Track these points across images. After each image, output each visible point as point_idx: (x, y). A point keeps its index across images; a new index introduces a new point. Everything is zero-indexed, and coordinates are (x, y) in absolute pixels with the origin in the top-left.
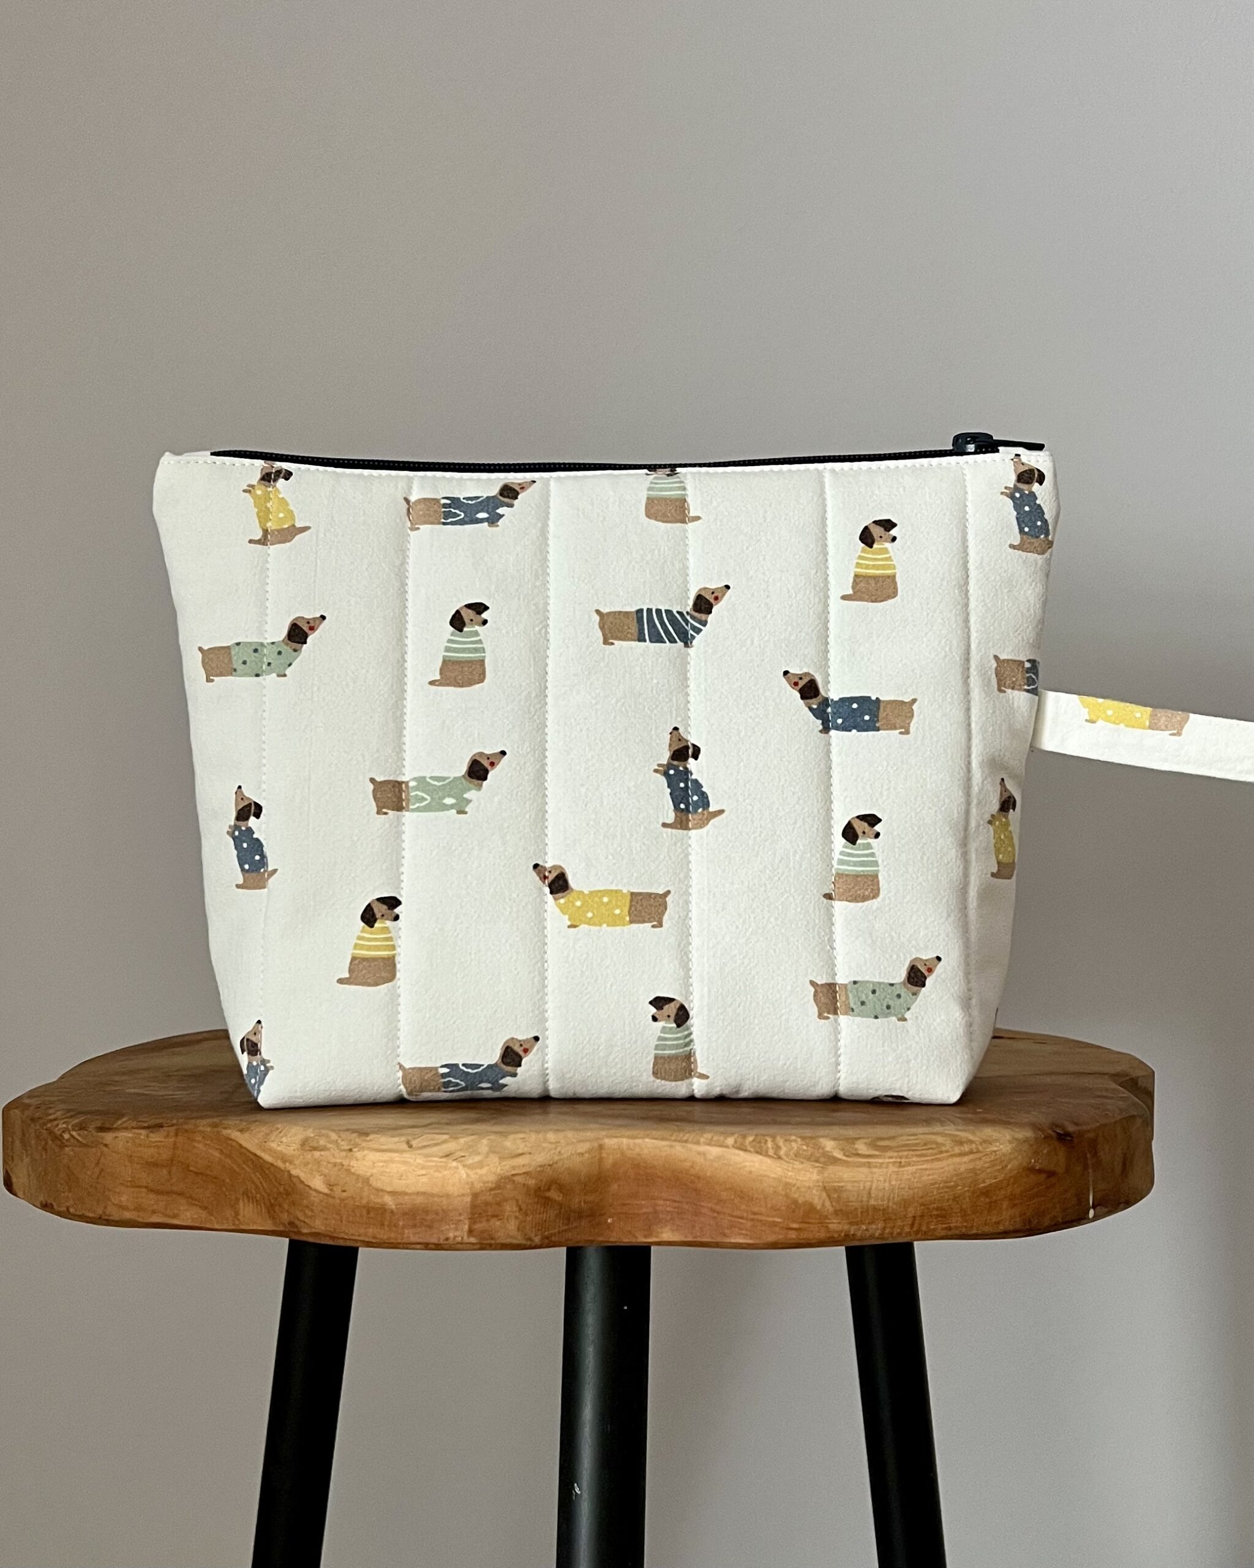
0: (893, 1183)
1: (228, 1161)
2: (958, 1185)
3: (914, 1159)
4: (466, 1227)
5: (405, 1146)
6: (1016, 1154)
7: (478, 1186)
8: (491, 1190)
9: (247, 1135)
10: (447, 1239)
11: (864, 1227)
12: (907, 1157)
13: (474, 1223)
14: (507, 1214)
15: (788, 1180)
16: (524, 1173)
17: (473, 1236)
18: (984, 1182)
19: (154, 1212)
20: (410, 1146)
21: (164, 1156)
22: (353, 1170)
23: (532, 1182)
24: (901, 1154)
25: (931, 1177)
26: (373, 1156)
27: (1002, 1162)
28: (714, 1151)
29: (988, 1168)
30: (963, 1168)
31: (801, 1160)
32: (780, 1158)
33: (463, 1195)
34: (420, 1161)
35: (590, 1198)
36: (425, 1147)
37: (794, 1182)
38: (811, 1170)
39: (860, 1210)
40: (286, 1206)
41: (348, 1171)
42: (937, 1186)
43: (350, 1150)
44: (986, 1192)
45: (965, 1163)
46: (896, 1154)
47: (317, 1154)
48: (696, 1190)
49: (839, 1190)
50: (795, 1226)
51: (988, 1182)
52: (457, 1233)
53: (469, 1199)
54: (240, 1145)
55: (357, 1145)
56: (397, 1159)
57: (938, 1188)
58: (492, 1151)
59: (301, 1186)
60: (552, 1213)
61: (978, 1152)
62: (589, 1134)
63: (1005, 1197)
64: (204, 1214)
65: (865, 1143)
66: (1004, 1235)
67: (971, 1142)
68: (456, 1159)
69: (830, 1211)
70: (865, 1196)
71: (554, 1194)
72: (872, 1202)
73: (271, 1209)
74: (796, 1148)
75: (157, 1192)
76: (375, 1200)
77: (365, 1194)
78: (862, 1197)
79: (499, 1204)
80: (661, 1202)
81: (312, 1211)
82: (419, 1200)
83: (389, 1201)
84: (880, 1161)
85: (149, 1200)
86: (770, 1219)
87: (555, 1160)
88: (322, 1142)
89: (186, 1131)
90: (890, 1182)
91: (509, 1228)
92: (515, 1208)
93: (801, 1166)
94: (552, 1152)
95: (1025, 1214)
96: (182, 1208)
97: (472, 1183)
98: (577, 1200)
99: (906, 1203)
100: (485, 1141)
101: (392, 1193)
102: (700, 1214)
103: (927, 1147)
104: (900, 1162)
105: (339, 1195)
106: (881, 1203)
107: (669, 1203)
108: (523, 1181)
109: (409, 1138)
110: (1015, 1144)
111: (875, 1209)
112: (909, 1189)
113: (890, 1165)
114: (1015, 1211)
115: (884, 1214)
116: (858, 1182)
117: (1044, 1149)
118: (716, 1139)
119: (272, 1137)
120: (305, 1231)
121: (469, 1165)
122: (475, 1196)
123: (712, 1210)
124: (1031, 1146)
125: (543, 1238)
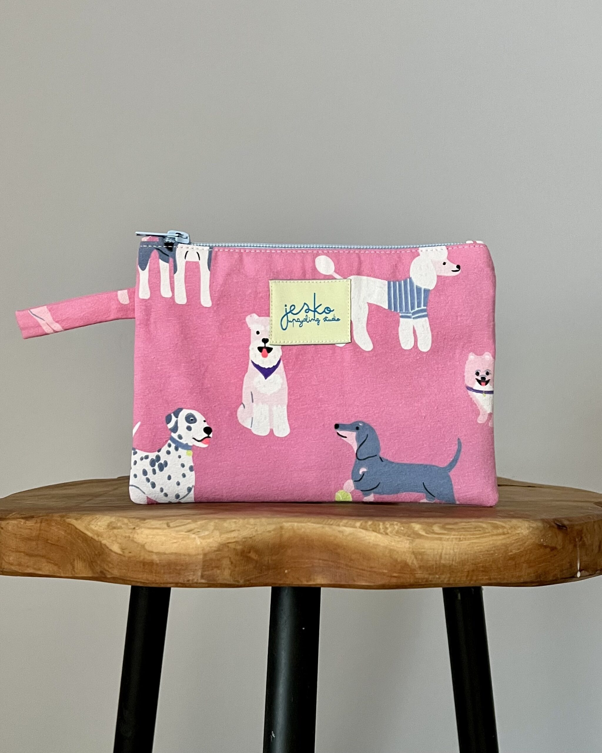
0: (455, 550)
1: (69, 537)
2: (496, 553)
3: (469, 536)
4: (199, 574)
5: (165, 526)
6: (531, 536)
7: (207, 549)
8: (215, 551)
9: (79, 522)
10: (188, 581)
11: (438, 576)
12: (464, 535)
13: (204, 571)
14: (224, 566)
15: (392, 548)
16: (234, 542)
17: (204, 579)
18: (511, 552)
19: (28, 567)
20: (168, 526)
21: (34, 534)
22: (135, 540)
23: (239, 547)
24: (461, 533)
25: (479, 548)
26: (147, 531)
27: (522, 540)
28: (348, 530)
29: (514, 543)
30: (499, 543)
31: (400, 535)
32: (387, 534)
33: (198, 554)
34: (173, 534)
35: (274, 558)
36: (177, 526)
37: (395, 548)
38: (406, 541)
39: (434, 567)
40: (99, 562)
41: (133, 541)
42: (482, 553)
43: (134, 528)
44: (513, 558)
45: (500, 540)
46: (457, 533)
47: (115, 531)
48: (337, 553)
49: (422, 554)
50: (395, 575)
51: (514, 551)
52: (194, 577)
53: (201, 557)
54: (76, 528)
55: (137, 526)
56: (161, 533)
57: (483, 555)
58: (216, 528)
59: (107, 550)
60: (251, 566)
61: (508, 533)
62: (275, 520)
63: (525, 561)
64: (55, 568)
65: (439, 526)
66: (524, 584)
67: (503, 527)
68: (194, 533)
69: (417, 566)
70: (438, 558)
71: (253, 555)
72: (443, 562)
73: (91, 564)
74: (396, 529)
75: (30, 555)
76: (148, 558)
77: (142, 554)
78: (436, 558)
79: (219, 560)
80: (316, 561)
81: (112, 564)
82: (173, 557)
83: (155, 558)
84: (448, 537)
85: (25, 560)
86: (381, 571)
87: (254, 535)
88: (119, 525)
89: (47, 520)
90: (453, 550)
91: (226, 575)
92: (229, 563)
93: (399, 539)
94: (252, 530)
95: (537, 572)
96: (44, 565)
97: (203, 547)
98: (266, 559)
99: (463, 563)
100: (212, 523)
101: (158, 553)
102: (339, 567)
103: (477, 529)
104: (460, 538)
105: (127, 554)
106: (448, 562)
107: (321, 561)
108: (234, 547)
109: (169, 521)
110: (531, 529)
111: (444, 566)
112: (465, 554)
113: (454, 540)
114: (531, 570)
115: (450, 569)
116: (434, 549)
117: (549, 534)
118: (349, 523)
119: (93, 522)
120: (109, 576)
121: (202, 537)
122: (205, 555)
123: (346, 565)
124: (541, 531)
125: (246, 581)
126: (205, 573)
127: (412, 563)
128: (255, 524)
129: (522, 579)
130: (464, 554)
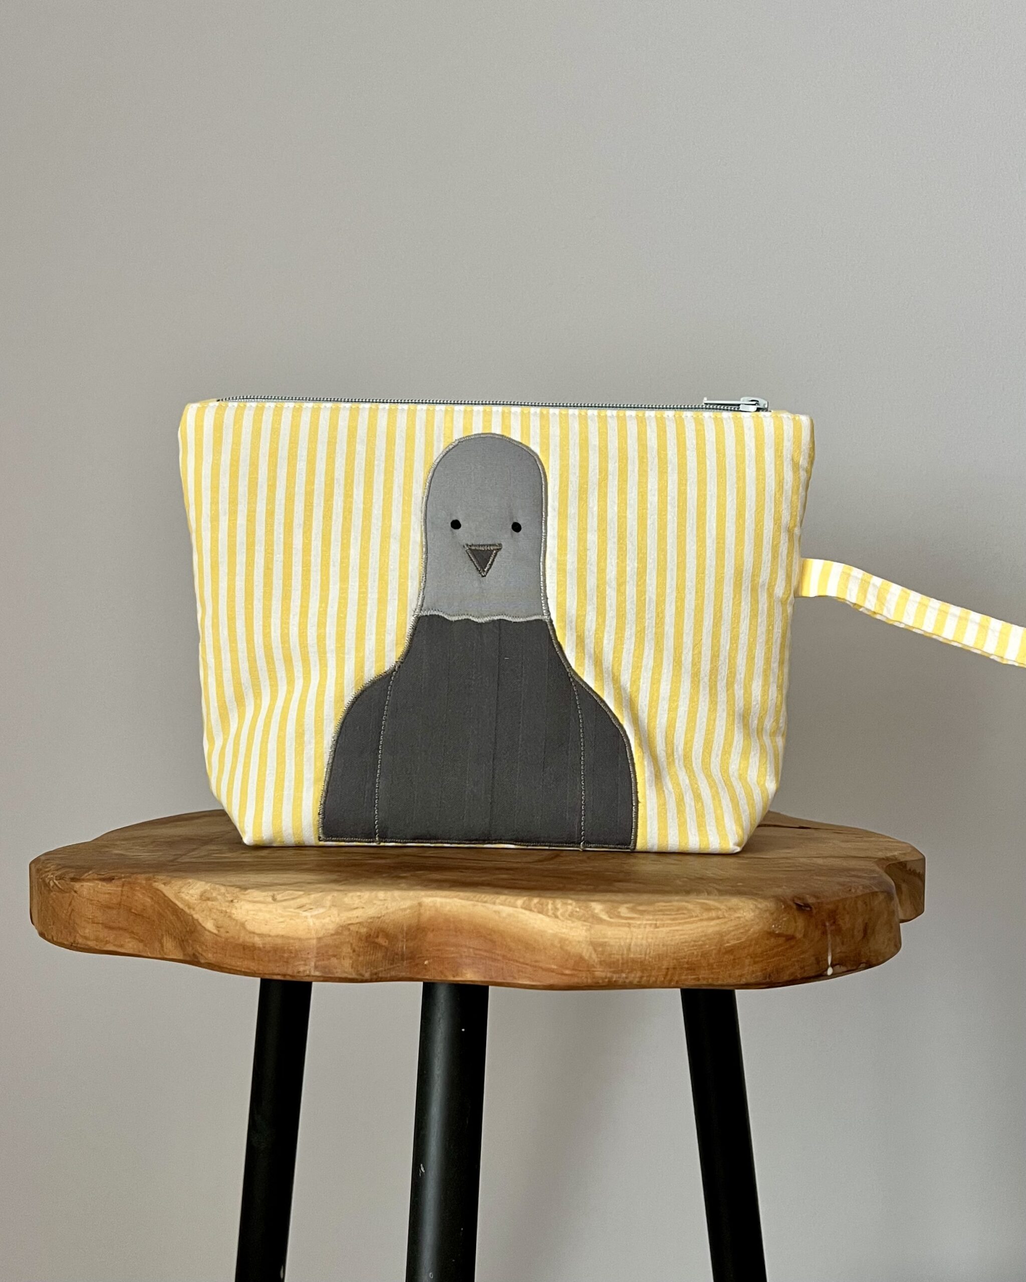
0: (650, 940)
1: (156, 906)
2: (705, 944)
4: (313, 964)
5: (270, 899)
6: (758, 921)
7: (321, 935)
8: (332, 935)
9: (168, 887)
10: (299, 972)
11: (624, 975)
12: (662, 920)
13: (319, 961)
14: (343, 954)
15: (563, 936)
16: (357, 923)
17: (318, 971)
18: (728, 943)
19: (107, 942)
20: (274, 899)
21: (115, 901)
22: (234, 916)
23: (364, 930)
24: (657, 917)
25: (682, 937)
26: (248, 906)
27: (744, 927)
28: (506, 910)
29: (733, 931)
30: (710, 930)
31: (573, 919)
32: (557, 917)
33: (310, 939)
34: (280, 911)
35: (411, 944)
36: (285, 900)
37: (568, 937)
38: (581, 928)
39: (621, 962)
40: (190, 941)
41: (230, 917)
42: (687, 944)
43: (232, 901)
44: (730, 951)
45: (712, 926)
46: (651, 917)
47: (210, 903)
48: (492, 940)
49: (603, 945)
50: (567, 972)
51: (733, 942)
52: (307, 967)
53: (314, 942)
54: (165, 896)
55: (237, 897)
56: (264, 909)
57: (688, 947)
58: (334, 904)
59: (199, 927)
60: (380, 955)
61: (724, 917)
62: (411, 893)
63: (748, 955)
64: (141, 945)
65: (627, 908)
67: (718, 909)
68: (305, 911)
69: (596, 960)
70: (625, 952)
71: (381, 941)
72: (632, 956)
73: (182, 943)
74: (570, 910)
75: (111, 928)
76: (248, 941)
77: (243, 934)
78: (623, 950)
79: (337, 947)
80: (466, 950)
81: (206, 946)
82: (279, 941)
83: (258, 941)
84: (639, 922)
85: (103, 933)
86: (548, 966)
87: (383, 913)
88: (214, 895)
89: (129, 883)
90: (647, 938)
91: (345, 966)
92: (349, 950)
93: (572, 925)
94: (381, 907)
95: (766, 970)
96: (127, 940)
97: (316, 930)
98: (400, 946)
99: (660, 957)
100: (329, 898)
101: (261, 935)
102: (495, 959)
103: (680, 912)
104: (656, 924)
105: (223, 935)
106: (639, 956)
107: (471, 950)
108: (357, 930)
109: (276, 893)
110: (757, 912)
111: (634, 961)
112: (663, 945)
113: (648, 926)
114: (757, 967)
115: (642, 965)
116: (619, 939)
117: (783, 917)
118: (508, 900)
119: (183, 890)
120: (202, 961)
121: (315, 915)
122: (319, 939)
123: (504, 956)
124: (772, 914)
125: (372, 974)
126: (320, 963)
127: (590, 957)
128: (385, 900)
129: (744, 980)
130: (661, 946)
